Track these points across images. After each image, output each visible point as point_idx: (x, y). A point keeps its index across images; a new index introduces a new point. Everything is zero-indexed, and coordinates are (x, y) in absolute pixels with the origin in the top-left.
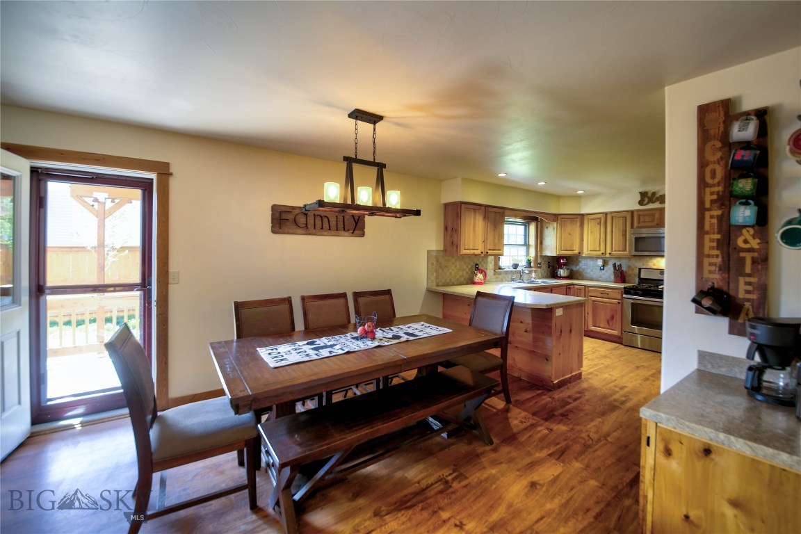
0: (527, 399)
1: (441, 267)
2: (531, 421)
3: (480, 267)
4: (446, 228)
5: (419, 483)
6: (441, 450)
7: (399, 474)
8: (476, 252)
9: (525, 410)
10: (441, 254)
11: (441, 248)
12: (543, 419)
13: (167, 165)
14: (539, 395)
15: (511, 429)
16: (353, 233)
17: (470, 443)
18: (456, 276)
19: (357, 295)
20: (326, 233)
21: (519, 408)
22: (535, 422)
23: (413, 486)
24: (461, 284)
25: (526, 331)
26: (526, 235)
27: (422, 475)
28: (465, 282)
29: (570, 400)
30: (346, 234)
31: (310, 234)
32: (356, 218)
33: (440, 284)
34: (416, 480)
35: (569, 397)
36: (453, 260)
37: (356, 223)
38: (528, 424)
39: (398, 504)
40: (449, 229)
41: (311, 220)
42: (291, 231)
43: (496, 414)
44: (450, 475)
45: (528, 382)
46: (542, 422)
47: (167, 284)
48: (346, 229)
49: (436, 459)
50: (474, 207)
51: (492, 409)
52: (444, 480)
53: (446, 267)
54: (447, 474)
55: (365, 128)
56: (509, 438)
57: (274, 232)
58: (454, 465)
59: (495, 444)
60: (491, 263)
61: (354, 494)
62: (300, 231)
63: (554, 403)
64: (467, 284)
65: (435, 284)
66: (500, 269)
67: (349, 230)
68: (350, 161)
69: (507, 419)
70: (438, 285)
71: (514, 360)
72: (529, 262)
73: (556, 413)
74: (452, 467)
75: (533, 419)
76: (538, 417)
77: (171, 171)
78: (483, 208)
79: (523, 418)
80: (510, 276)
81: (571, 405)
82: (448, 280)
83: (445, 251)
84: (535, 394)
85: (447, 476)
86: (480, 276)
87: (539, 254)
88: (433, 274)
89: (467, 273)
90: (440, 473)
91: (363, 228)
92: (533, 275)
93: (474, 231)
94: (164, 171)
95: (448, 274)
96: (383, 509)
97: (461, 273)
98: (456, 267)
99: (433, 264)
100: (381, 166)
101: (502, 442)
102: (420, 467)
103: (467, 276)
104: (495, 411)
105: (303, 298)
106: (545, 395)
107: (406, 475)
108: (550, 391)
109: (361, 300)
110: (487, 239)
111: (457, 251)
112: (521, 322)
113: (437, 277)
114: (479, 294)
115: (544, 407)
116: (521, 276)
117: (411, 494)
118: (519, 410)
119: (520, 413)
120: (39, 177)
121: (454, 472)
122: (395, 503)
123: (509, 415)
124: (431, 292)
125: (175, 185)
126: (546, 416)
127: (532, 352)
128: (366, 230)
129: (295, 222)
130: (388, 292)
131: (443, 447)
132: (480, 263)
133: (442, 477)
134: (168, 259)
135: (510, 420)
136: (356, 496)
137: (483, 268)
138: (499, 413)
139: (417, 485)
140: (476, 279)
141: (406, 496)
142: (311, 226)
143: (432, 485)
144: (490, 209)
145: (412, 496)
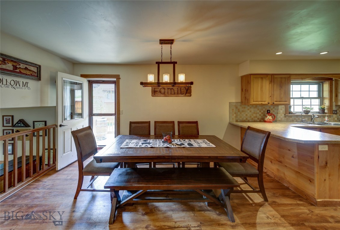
0: (285, 204)
1: (239, 111)
2: (277, 220)
3: (271, 112)
4: (242, 90)
5: (175, 223)
6: (200, 211)
7: (170, 213)
8: (263, 103)
9: (277, 211)
10: (239, 104)
11: (240, 101)
12: (290, 223)
13: (119, 76)
14: (298, 205)
15: (256, 219)
16: (185, 95)
17: (219, 215)
18: (251, 117)
19: (179, 123)
20: (173, 96)
21: (272, 207)
22: (279, 222)
23: (172, 223)
24: (255, 121)
25: (293, 157)
26: (320, 91)
27: (180, 219)
28: (259, 120)
29: (331, 220)
30: (182, 95)
31: (166, 96)
32: (187, 88)
33: (239, 120)
34: (175, 220)
35: (332, 217)
36: (249, 108)
37: (187, 91)
38: (273, 221)
39: (158, 228)
40: (244, 90)
41: (166, 91)
42: (159, 95)
43: (251, 205)
44: (194, 227)
45: (294, 193)
46: (287, 225)
47: (120, 114)
48: (182, 93)
49: (193, 214)
50: (262, 76)
51: (250, 201)
52: (189, 228)
53: (243, 111)
54: (193, 226)
55: (166, 47)
56: (249, 224)
57: (152, 96)
58: (201, 223)
59: (235, 223)
60: (281, 110)
61: (146, 212)
62: (162, 95)
63: (310, 215)
64: (260, 121)
65: (235, 120)
66: (290, 113)
67: (183, 94)
68: (158, 63)
69: (257, 211)
70: (237, 121)
71: (284, 174)
72: (323, 110)
73: (306, 224)
74: (199, 223)
75: (279, 219)
76: (286, 220)
77: (120, 77)
78: (270, 76)
79: (271, 215)
80: (301, 119)
81: (330, 224)
82: (245, 119)
83: (242, 102)
84: (295, 203)
85: (192, 227)
86: (269, 118)
87: (334, 104)
88: (233, 115)
89: (260, 115)
90: (190, 223)
91: (190, 93)
92: (326, 118)
93: (262, 91)
94: (118, 77)
95: (245, 115)
96: (151, 226)
97: (255, 115)
98: (251, 111)
99: (233, 110)
100: (174, 63)
101: (242, 224)
102: (183, 214)
103: (260, 117)
104: (251, 202)
105: (155, 122)
106: (305, 206)
107: (173, 215)
108: (312, 205)
109: (181, 125)
110: (273, 95)
111: (248, 102)
112: (289, 150)
113: (236, 117)
114: (249, 128)
115: (297, 215)
116: (312, 119)
117: (168, 226)
118: (272, 209)
119: (270, 211)
120: (91, 83)
121: (198, 226)
122: (158, 227)
123: (261, 209)
124: (231, 125)
125: (121, 81)
126: (293, 222)
127: (297, 173)
128: (192, 93)
129: (160, 92)
130: (196, 123)
131: (201, 210)
132: (272, 109)
133: (189, 226)
134: (119, 106)
135: (259, 213)
136: (146, 214)
137: (274, 113)
138: (254, 205)
139: (174, 223)
140: (266, 119)
141: (165, 226)
142: (166, 93)
143: (181, 227)
144: (275, 76)
145: (167, 228)
